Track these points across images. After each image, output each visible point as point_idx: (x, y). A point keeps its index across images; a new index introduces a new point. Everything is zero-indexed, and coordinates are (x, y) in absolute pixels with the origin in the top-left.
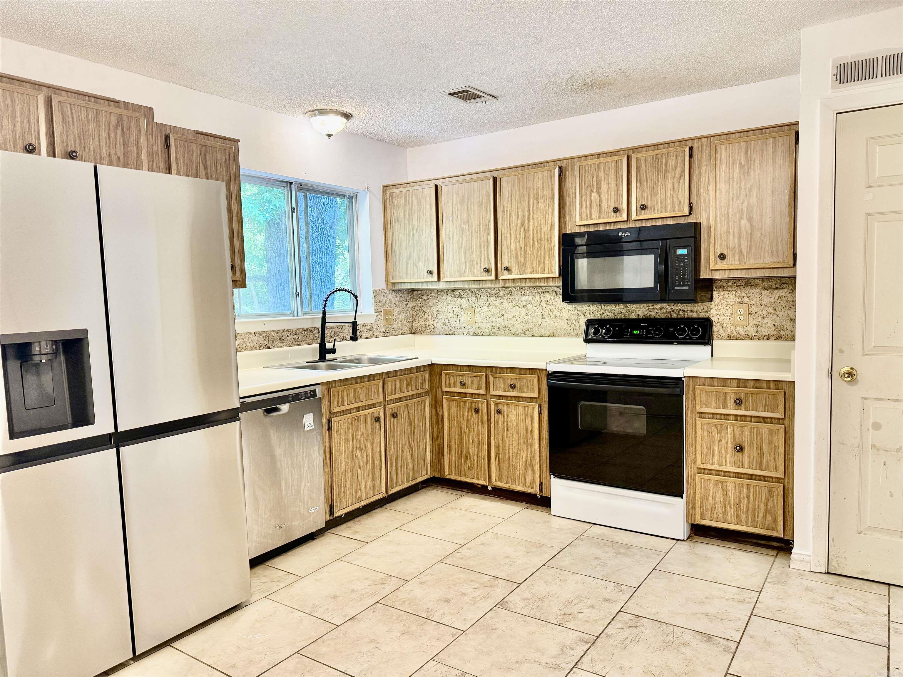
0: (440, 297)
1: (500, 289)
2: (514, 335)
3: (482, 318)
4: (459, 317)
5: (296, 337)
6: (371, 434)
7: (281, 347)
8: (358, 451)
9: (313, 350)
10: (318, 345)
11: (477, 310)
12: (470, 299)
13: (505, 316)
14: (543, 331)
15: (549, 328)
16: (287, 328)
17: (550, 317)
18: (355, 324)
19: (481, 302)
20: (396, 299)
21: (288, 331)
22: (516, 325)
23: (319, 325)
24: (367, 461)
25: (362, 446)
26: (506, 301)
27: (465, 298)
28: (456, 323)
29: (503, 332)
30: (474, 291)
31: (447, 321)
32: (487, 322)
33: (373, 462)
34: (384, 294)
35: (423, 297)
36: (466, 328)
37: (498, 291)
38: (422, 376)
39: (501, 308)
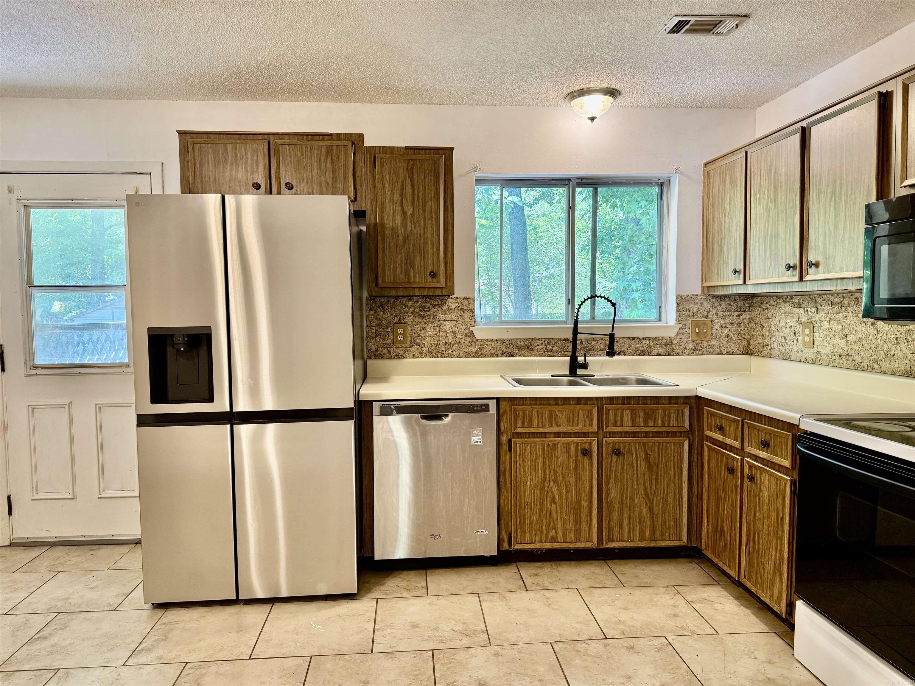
0: (778, 306)
1: (845, 295)
2: (858, 368)
3: (821, 339)
4: (797, 335)
5: (549, 347)
6: (576, 468)
7: (529, 356)
8: (552, 484)
9: (564, 362)
10: (569, 358)
11: (817, 326)
12: (809, 309)
13: (849, 338)
14: (897, 365)
15: (905, 362)
16: (537, 337)
17: (906, 343)
18: (612, 336)
19: (822, 314)
20: (719, 308)
21: (539, 340)
22: (862, 353)
23: (570, 335)
24: (567, 498)
25: (560, 478)
26: (851, 314)
27: (804, 309)
28: (792, 343)
29: (845, 362)
30: (815, 297)
31: (783, 341)
32: (827, 345)
33: (578, 502)
34: (696, 301)
35: (762, 305)
36: (804, 352)
37: (842, 299)
38: (678, 410)
39: (843, 324)
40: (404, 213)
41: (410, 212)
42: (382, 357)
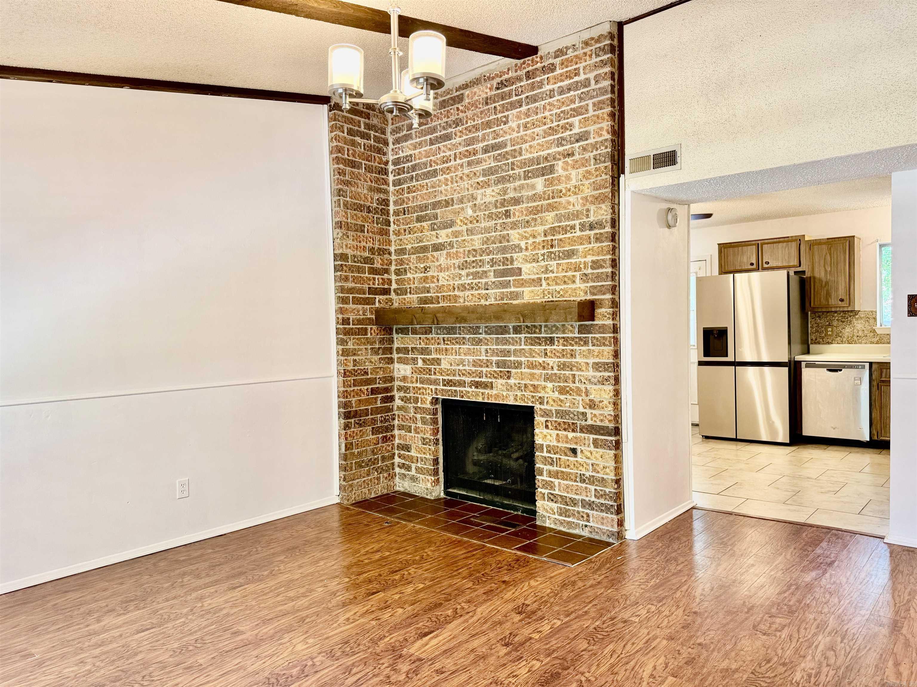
40: (826, 271)
41: (829, 269)
42: (819, 343)
